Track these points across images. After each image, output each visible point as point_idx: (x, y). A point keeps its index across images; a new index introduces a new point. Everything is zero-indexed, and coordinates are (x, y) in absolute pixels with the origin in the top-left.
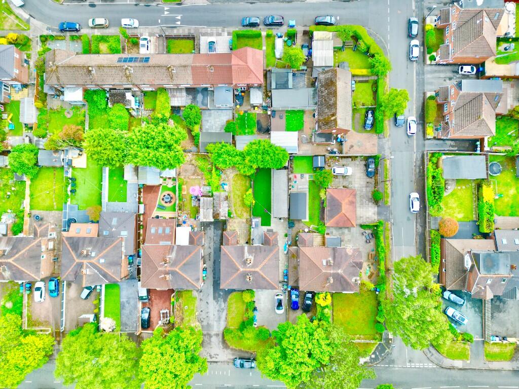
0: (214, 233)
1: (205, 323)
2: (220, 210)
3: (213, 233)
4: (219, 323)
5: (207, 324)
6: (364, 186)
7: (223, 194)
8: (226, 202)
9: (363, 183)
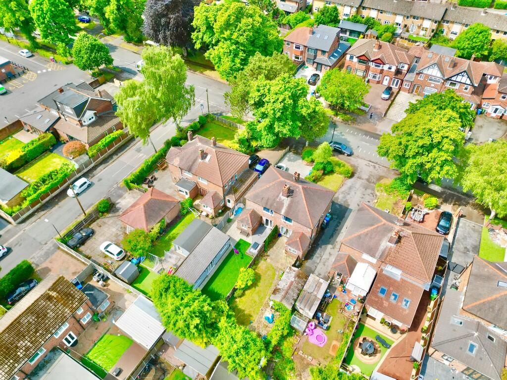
0: (316, 267)
1: (369, 191)
2: (293, 279)
3: (318, 267)
4: (352, 184)
5: (367, 190)
6: (107, 226)
7: (278, 298)
8: (279, 287)
9: (105, 228)
